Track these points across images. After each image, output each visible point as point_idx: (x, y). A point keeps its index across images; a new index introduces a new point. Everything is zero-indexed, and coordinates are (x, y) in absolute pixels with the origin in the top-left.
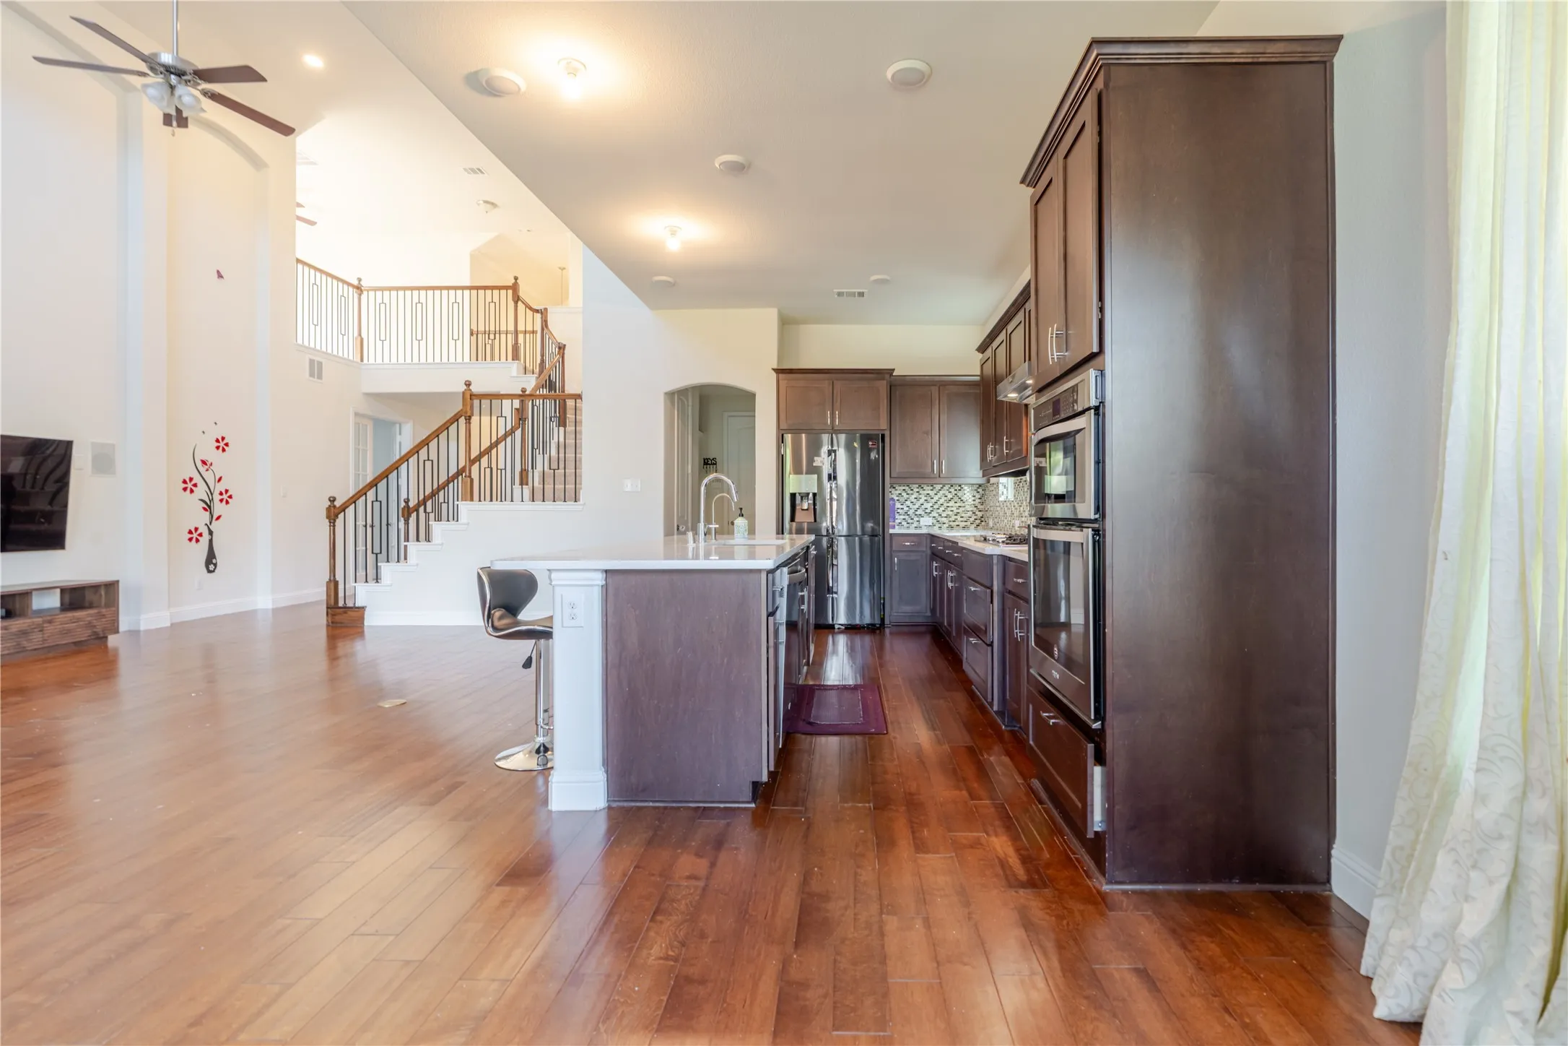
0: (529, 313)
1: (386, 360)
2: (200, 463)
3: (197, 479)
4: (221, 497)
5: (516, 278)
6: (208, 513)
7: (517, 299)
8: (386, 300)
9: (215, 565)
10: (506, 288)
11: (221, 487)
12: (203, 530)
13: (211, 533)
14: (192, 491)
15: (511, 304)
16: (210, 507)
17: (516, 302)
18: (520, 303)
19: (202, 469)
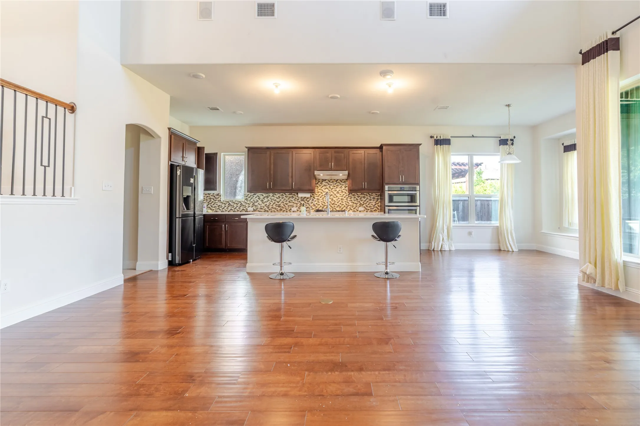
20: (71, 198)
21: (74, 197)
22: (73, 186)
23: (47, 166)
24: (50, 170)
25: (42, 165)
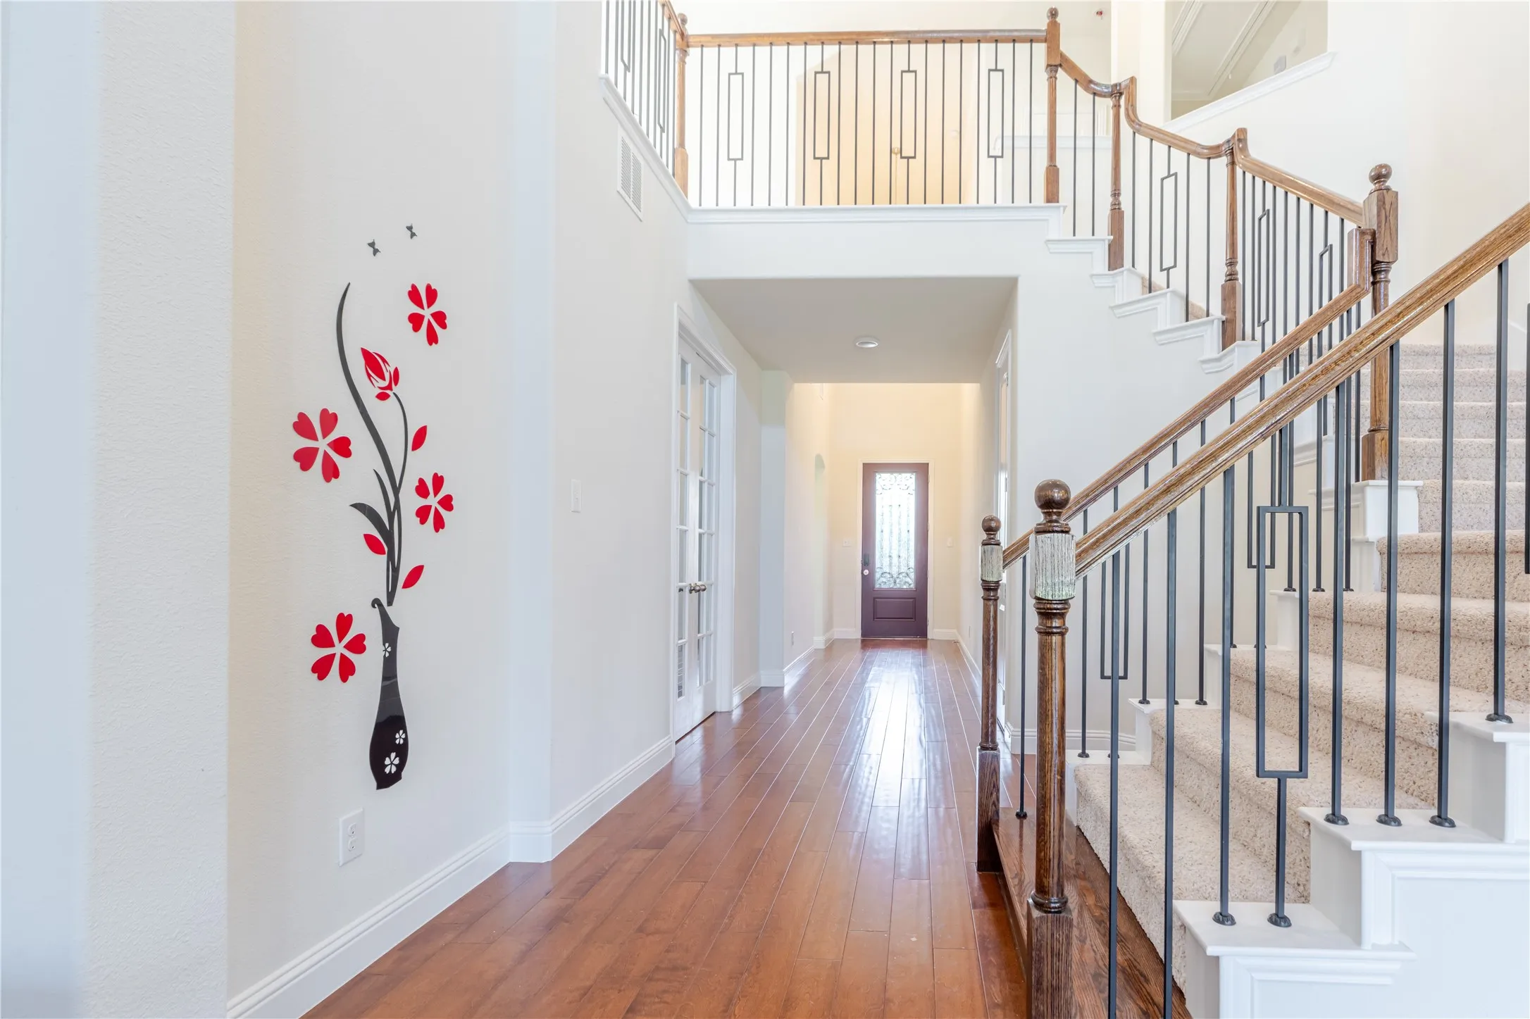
0: (1085, 97)
2: (361, 361)
3: (349, 426)
4: (422, 502)
5: (1053, 14)
6: (383, 558)
7: (1058, 63)
8: (745, 66)
9: (402, 751)
10: (1031, 37)
11: (421, 466)
12: (367, 624)
13: (390, 633)
14: (331, 472)
15: (1041, 76)
16: (388, 536)
17: (1053, 70)
18: (1061, 74)
19: (368, 390)
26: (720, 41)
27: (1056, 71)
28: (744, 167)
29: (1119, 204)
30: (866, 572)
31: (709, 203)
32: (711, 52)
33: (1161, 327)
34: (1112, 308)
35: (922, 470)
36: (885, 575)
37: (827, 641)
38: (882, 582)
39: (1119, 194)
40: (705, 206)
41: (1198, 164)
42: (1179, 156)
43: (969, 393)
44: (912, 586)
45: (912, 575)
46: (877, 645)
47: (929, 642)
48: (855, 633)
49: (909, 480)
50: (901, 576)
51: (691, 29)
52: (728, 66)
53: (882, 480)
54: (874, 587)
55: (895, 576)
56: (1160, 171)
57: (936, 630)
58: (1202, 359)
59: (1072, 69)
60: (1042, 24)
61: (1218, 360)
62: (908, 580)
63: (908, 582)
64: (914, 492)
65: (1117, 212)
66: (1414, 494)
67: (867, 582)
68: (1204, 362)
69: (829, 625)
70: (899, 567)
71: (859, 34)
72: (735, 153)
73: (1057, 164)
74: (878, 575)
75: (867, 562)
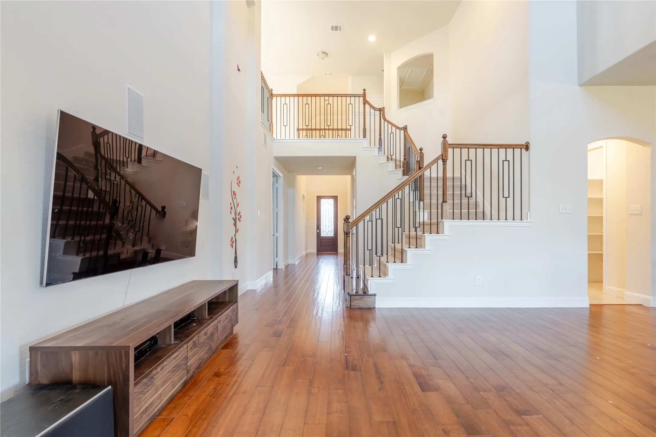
0: (372, 111)
1: (288, 137)
2: (233, 193)
4: (238, 217)
5: (364, 90)
6: (235, 227)
7: (365, 102)
8: (287, 102)
10: (359, 96)
11: (238, 210)
14: (231, 212)
15: (362, 105)
16: (235, 223)
17: (364, 104)
18: (366, 105)
19: (233, 197)
20: (527, 221)
21: (530, 220)
22: (529, 211)
23: (507, 197)
24: (510, 200)
25: (503, 197)
26: (281, 96)
27: (365, 105)
28: (288, 128)
29: (381, 138)
30: (318, 231)
31: (279, 137)
32: (279, 98)
33: (390, 170)
34: (379, 164)
35: (335, 198)
36: (324, 232)
37: (306, 253)
38: (323, 234)
39: (381, 136)
40: (278, 138)
41: (398, 131)
42: (394, 128)
43: (349, 177)
44: (333, 236)
45: (333, 232)
46: (322, 254)
47: (338, 254)
48: (315, 250)
49: (332, 201)
50: (329, 232)
51: (274, 93)
52: (283, 102)
53: (323, 201)
54: (320, 236)
55: (327, 232)
56: (390, 132)
57: (341, 250)
58: (399, 178)
59: (369, 104)
60: (362, 92)
61: (402, 179)
62: (331, 233)
63: (331, 234)
64: (333, 205)
65: (380, 139)
66: (427, 213)
67: (319, 234)
68: (399, 179)
69: (306, 249)
70: (329, 230)
71: (316, 94)
72: (285, 124)
73: (366, 128)
74: (322, 232)
75: (319, 227)
